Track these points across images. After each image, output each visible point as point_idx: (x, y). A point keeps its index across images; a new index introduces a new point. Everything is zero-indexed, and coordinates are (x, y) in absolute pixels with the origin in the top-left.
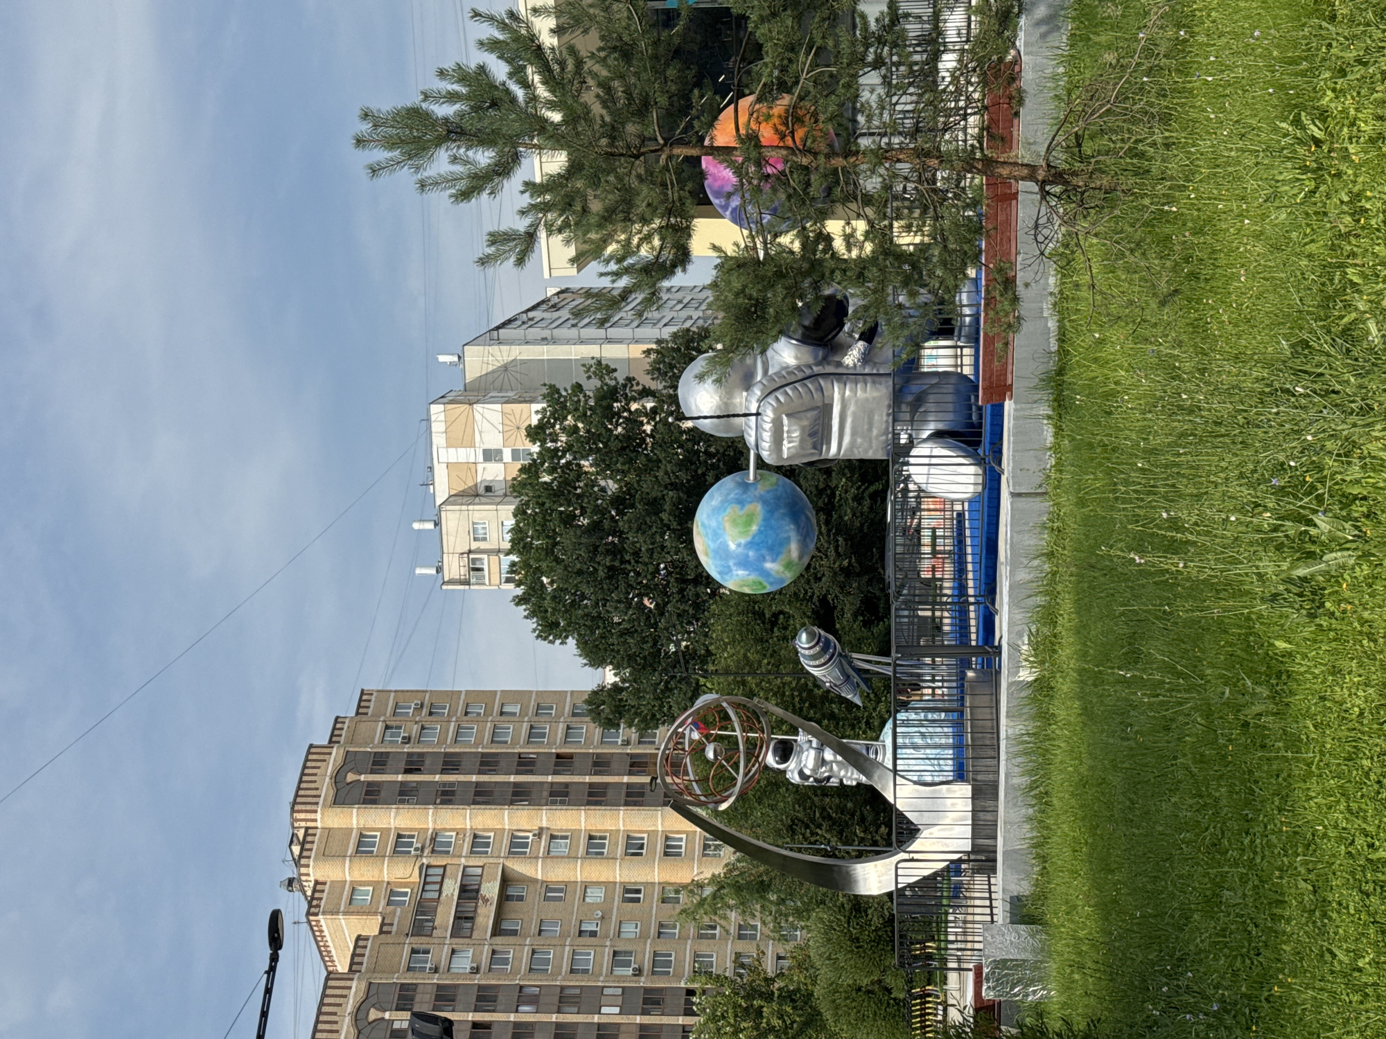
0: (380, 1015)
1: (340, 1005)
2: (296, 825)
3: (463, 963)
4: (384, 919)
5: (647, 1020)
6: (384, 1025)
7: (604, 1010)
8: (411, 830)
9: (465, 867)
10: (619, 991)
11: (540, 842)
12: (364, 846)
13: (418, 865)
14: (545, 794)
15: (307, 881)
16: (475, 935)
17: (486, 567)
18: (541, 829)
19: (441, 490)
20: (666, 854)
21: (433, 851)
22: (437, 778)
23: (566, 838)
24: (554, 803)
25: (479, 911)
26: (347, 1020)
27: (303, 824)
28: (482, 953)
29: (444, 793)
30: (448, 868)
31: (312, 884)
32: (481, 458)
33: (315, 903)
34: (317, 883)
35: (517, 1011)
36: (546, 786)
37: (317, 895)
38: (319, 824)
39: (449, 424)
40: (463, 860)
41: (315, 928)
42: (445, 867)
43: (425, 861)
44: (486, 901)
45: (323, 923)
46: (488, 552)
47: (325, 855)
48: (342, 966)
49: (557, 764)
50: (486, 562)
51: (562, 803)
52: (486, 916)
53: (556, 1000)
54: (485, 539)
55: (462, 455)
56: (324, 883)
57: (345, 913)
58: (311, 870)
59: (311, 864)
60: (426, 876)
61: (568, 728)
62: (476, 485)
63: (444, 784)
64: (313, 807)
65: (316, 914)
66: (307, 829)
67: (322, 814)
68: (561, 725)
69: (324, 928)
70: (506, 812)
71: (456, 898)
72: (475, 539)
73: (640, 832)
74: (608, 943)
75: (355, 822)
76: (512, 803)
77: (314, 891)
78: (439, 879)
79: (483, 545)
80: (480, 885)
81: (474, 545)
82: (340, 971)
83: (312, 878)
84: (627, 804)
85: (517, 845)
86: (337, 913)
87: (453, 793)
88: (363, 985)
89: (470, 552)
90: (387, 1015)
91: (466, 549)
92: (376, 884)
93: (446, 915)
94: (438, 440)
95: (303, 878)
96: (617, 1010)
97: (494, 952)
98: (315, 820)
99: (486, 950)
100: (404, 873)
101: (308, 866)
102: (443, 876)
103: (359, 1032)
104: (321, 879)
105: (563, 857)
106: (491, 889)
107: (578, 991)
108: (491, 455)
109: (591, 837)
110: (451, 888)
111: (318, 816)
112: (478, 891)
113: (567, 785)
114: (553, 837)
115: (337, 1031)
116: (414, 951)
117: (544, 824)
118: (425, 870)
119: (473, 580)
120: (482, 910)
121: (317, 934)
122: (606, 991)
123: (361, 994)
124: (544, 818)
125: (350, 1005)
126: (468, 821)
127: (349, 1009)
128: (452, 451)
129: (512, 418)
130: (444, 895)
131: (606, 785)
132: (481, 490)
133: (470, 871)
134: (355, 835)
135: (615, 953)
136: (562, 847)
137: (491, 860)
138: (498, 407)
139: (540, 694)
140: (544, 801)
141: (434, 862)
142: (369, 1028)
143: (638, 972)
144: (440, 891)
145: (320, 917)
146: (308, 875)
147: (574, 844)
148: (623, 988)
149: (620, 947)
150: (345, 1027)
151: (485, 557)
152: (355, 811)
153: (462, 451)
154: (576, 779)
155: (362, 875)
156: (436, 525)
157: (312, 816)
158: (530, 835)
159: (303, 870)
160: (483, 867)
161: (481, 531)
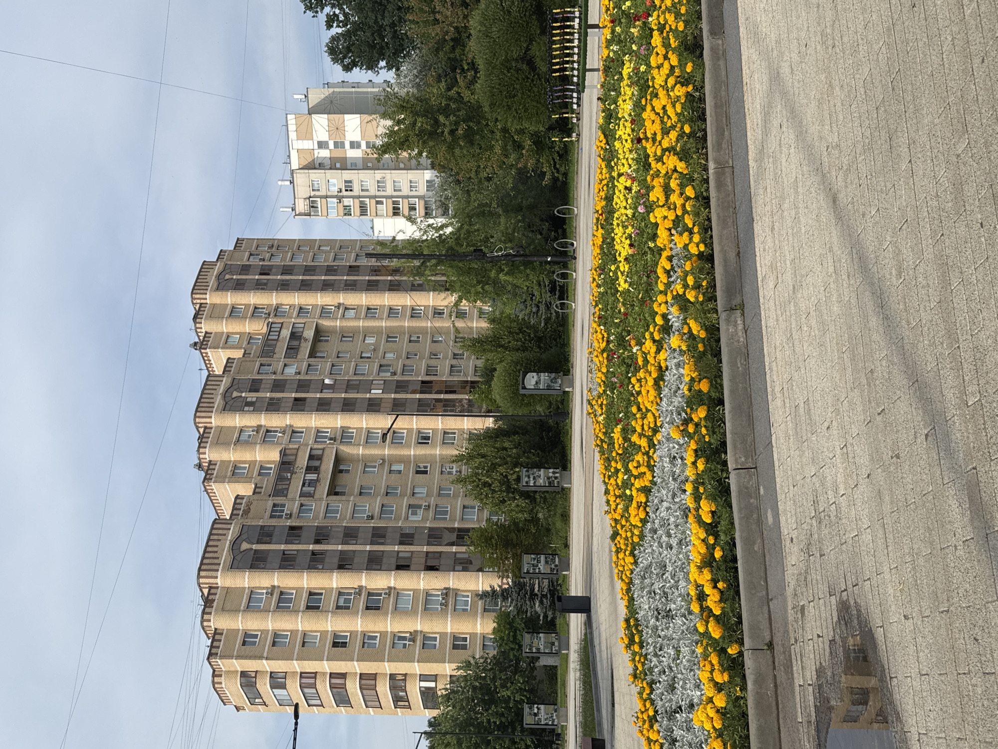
0: (239, 394)
1: (216, 389)
2: (195, 302)
3: (291, 371)
4: (245, 351)
5: (398, 396)
6: (241, 399)
7: (373, 391)
8: (263, 305)
9: (294, 323)
10: (382, 382)
11: (339, 311)
12: (234, 313)
13: (266, 322)
14: (342, 285)
15: (201, 332)
16: (299, 357)
17: (319, 206)
18: (340, 304)
19: (295, 165)
20: (412, 317)
21: (276, 315)
22: (279, 277)
23: (354, 309)
24: (347, 290)
25: (301, 345)
26: (219, 397)
27: (198, 301)
28: (302, 365)
29: (282, 285)
30: (284, 324)
31: (203, 334)
32: (316, 146)
33: (205, 343)
34: (206, 333)
35: (321, 392)
36: (343, 282)
37: (206, 339)
38: (208, 301)
39: (298, 126)
40: (293, 320)
41: (206, 358)
42: (282, 323)
43: (270, 320)
44: (306, 340)
45: (209, 354)
46: (321, 197)
47: (211, 317)
48: (218, 371)
49: (349, 271)
50: (319, 203)
51: (352, 290)
52: (306, 348)
53: (345, 387)
54: (319, 190)
55: (307, 145)
56: (211, 333)
57: (222, 348)
58: (203, 325)
59: (203, 321)
60: (271, 328)
61: (357, 255)
62: (314, 160)
63: (283, 280)
64: (205, 291)
65: (206, 349)
66: (201, 304)
67: (210, 295)
68: (353, 254)
69: (211, 358)
70: (319, 294)
71: (288, 339)
72: (313, 190)
73: (397, 306)
74: (377, 360)
75: (229, 300)
76: (322, 290)
77: (205, 337)
78: (279, 329)
79: (317, 193)
80: (302, 332)
81: (313, 194)
82: (217, 373)
83: (203, 330)
84: (390, 290)
85: (324, 312)
86: (218, 348)
87: (288, 285)
88: (230, 380)
89: (310, 197)
90: (243, 395)
91: (308, 196)
92: (241, 334)
93: (282, 348)
94: (293, 135)
95: (199, 330)
96: (380, 391)
97: (309, 365)
98: (206, 299)
99: (305, 364)
100: (258, 327)
101: (201, 323)
102: (281, 328)
103: (226, 403)
104: (209, 331)
105: (352, 319)
106: (309, 334)
107: (358, 382)
108: (322, 145)
109: (368, 309)
110: (286, 333)
111: (208, 296)
112: (301, 336)
113: (355, 281)
114: (346, 309)
115: (213, 403)
116: (261, 365)
117: (341, 301)
118: (270, 326)
119: (312, 213)
120: (303, 344)
121: (207, 362)
122: (374, 382)
123: (228, 384)
124: (341, 298)
125: (222, 389)
126: (296, 299)
127: (221, 391)
128: (300, 142)
129: (334, 122)
130: (281, 337)
131: (378, 281)
132: (317, 166)
133: (297, 325)
134: (229, 308)
135: (381, 366)
136: (352, 313)
137: (310, 320)
138: (326, 116)
139: (341, 240)
140: (341, 289)
141: (276, 320)
142: (232, 401)
143: (394, 374)
144: (279, 335)
145: (208, 350)
146: (201, 328)
147: (359, 312)
148: (385, 380)
149: (384, 362)
150: (218, 400)
151: (319, 199)
152: (229, 293)
153: (305, 142)
154: (360, 278)
155: (234, 329)
156: (291, 183)
157: (204, 296)
158: (333, 307)
159: (198, 325)
160: (305, 323)
161: (316, 186)
